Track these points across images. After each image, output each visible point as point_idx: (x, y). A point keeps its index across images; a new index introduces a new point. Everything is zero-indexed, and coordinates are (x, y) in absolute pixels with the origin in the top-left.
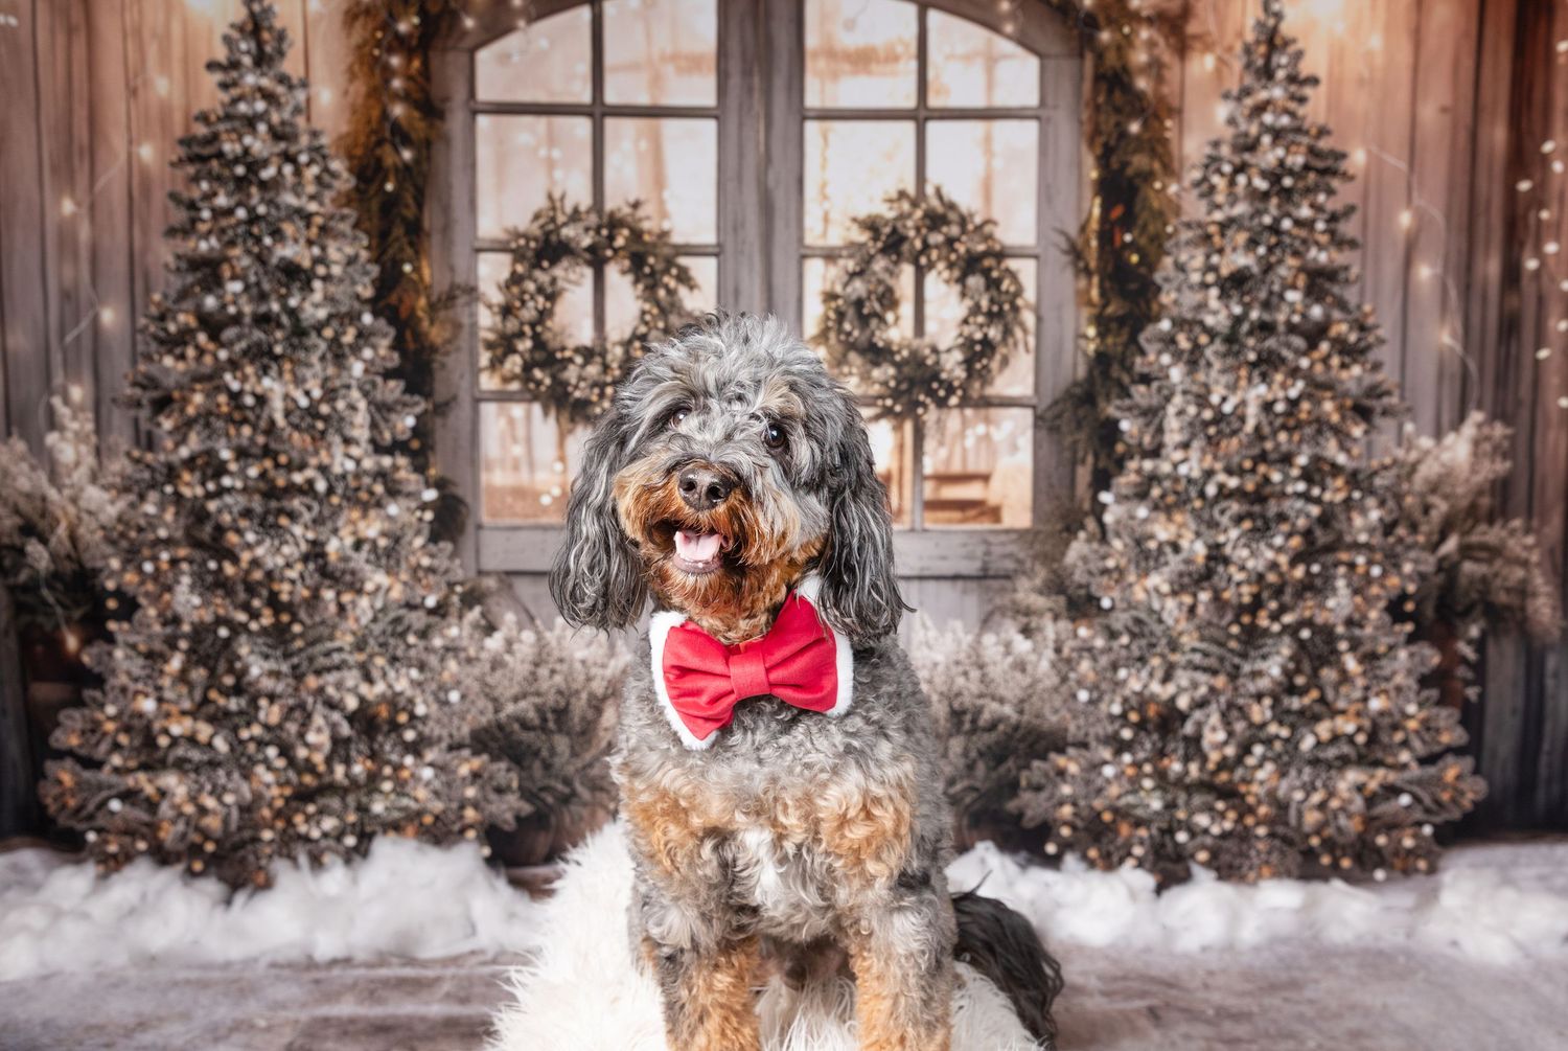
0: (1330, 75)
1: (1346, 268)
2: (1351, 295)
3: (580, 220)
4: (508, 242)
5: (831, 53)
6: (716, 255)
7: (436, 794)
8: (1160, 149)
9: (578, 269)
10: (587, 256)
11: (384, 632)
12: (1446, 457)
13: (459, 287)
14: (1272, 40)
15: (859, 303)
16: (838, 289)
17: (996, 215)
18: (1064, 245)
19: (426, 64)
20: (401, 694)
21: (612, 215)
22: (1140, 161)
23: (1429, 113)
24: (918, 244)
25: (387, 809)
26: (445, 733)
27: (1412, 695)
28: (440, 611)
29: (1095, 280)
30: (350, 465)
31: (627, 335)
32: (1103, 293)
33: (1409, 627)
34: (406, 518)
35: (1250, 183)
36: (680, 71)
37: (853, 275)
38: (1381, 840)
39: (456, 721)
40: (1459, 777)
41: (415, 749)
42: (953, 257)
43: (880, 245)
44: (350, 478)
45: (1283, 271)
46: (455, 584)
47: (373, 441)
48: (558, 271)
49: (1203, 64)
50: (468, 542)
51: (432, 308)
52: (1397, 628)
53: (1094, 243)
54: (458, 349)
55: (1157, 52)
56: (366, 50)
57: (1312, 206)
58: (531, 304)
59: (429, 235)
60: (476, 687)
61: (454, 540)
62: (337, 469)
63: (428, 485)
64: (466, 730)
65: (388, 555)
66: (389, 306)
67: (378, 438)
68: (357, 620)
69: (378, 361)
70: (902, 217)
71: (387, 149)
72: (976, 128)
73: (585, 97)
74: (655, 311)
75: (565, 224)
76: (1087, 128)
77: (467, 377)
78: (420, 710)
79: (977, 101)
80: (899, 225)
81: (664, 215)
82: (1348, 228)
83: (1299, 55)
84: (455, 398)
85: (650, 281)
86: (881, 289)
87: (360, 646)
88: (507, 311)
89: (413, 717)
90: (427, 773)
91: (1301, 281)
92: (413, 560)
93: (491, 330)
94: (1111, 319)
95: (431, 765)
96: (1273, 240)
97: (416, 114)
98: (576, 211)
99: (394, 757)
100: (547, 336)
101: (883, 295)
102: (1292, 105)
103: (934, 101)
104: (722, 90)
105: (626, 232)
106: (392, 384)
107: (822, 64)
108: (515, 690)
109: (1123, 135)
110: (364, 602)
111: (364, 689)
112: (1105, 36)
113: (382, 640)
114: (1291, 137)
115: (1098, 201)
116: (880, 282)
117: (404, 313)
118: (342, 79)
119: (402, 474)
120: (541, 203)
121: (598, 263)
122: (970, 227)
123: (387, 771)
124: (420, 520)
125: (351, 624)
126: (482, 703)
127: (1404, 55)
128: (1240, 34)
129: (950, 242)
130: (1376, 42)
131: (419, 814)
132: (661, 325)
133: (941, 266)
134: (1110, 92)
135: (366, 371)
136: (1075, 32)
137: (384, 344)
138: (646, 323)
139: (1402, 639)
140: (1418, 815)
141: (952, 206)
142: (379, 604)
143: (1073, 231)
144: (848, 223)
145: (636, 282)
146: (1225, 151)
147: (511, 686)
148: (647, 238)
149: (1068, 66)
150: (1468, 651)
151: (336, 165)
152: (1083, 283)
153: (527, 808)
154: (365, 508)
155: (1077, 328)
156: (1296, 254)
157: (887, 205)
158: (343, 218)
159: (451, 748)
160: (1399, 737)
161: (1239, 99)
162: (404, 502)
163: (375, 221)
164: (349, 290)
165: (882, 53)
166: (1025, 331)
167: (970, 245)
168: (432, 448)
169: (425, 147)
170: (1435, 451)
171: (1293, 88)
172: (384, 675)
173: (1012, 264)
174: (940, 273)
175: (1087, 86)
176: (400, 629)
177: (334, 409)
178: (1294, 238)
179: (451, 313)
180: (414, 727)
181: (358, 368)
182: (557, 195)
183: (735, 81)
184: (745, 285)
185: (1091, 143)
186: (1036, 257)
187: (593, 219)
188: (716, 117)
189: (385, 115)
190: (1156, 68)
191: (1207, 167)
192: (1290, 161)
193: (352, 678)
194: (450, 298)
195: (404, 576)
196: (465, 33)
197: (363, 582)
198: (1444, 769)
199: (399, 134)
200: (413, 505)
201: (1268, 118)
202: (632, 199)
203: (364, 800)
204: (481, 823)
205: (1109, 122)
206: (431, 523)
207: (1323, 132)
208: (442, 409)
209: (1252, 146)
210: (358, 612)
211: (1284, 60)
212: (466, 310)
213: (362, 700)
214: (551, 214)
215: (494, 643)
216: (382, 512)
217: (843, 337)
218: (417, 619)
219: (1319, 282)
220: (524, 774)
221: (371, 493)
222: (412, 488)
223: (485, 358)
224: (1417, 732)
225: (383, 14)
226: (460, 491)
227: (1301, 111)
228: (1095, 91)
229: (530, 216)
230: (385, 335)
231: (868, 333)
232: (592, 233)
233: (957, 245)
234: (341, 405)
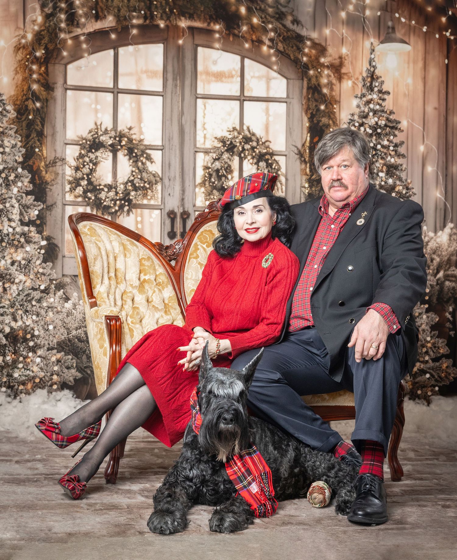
0: (394, 91)
1: (401, 165)
2: (403, 175)
3: (108, 133)
4: (79, 141)
5: (207, 73)
6: (162, 150)
7: (41, 369)
8: (332, 116)
9: (106, 153)
10: (110, 148)
11: (23, 299)
12: (438, 240)
13: (58, 158)
14: (373, 76)
15: (217, 171)
16: (209, 165)
17: (270, 140)
18: (296, 151)
19: (47, 69)
20: (28, 326)
21: (120, 132)
22: (325, 120)
23: (430, 109)
24: (240, 149)
25: (20, 375)
26: (46, 343)
27: (428, 333)
28: (46, 291)
29: (308, 165)
30: (11, 230)
31: (125, 181)
32: (311, 171)
33: (427, 306)
34: (33, 252)
35: (365, 130)
36: (148, 77)
37: (215, 160)
38: (419, 392)
39: (51, 338)
40: (447, 367)
41: (33, 350)
42: (254, 154)
43: (226, 148)
44: (10, 235)
45: (377, 165)
46: (53, 280)
47: (21, 220)
48: (98, 154)
49: (347, 84)
50: (59, 262)
51: (47, 166)
52: (422, 306)
53: (307, 151)
54: (57, 183)
55: (331, 79)
56: (23, 62)
57: (388, 140)
58: (87, 166)
59: (46, 137)
60: (60, 323)
61: (53, 262)
62: (5, 232)
63: (43, 239)
64: (55, 341)
65: (25, 268)
66: (28, 165)
67: (23, 219)
68: (11, 294)
69: (23, 187)
70: (234, 138)
71: (30, 102)
72: (263, 105)
73: (111, 85)
74: (137, 171)
75: (102, 135)
76: (305, 107)
77: (60, 194)
78: (36, 333)
79: (263, 95)
80: (233, 141)
81: (141, 133)
82: (402, 150)
83: (382, 83)
84: (55, 203)
85: (135, 159)
86: (226, 166)
87: (12, 306)
88: (77, 169)
89: (33, 336)
90: (38, 360)
91: (385, 169)
92: (36, 270)
93: (70, 176)
94: (314, 180)
95: (39, 357)
96: (374, 153)
97: (42, 89)
98: (106, 130)
99: (24, 353)
100: (93, 179)
101: (227, 168)
102: (380, 102)
103: (246, 94)
104: (165, 85)
105: (126, 139)
106: (29, 197)
107: (204, 77)
108: (76, 325)
109: (318, 110)
110: (14, 287)
111: (13, 324)
112: (311, 72)
113: (22, 303)
114: (380, 113)
115: (309, 135)
116: (226, 163)
117: (35, 168)
118: (12, 73)
119: (32, 234)
120: (93, 126)
121: (114, 152)
122: (261, 143)
123: (21, 359)
124: (39, 253)
125: (9, 297)
126: (62, 330)
127: (420, 87)
128: (361, 73)
129: (253, 148)
130: (410, 81)
131: (34, 378)
132: (139, 177)
133: (249, 157)
134: (313, 94)
135: (19, 191)
136: (300, 70)
137: (26, 181)
138: (134, 176)
139: (424, 311)
140: (433, 382)
141: (254, 135)
142: (20, 288)
143: (300, 146)
144: (214, 139)
145: (130, 159)
146: (356, 117)
147: (75, 324)
148: (134, 142)
149: (297, 83)
150: (449, 316)
151: (9, 108)
152: (303, 166)
153: (79, 375)
154: (17, 247)
155: (301, 184)
156: (382, 158)
157: (229, 133)
158: (11, 129)
159: (48, 349)
160: (424, 350)
161: (361, 98)
162: (33, 246)
163: (24, 131)
164: (12, 158)
165: (227, 74)
166: (281, 184)
167: (260, 150)
168: (45, 224)
169: (46, 102)
170: (435, 237)
171: (380, 95)
172: (22, 318)
173: (276, 158)
174: (249, 160)
175: (305, 91)
176: (29, 298)
177: (5, 207)
178: (382, 152)
179: (54, 168)
180: (34, 341)
181: (15, 190)
182: (98, 124)
183: (170, 82)
184: (173, 163)
185: (306, 114)
186: (286, 156)
187: (113, 134)
188: (162, 96)
189: (29, 88)
190: (330, 85)
191: (349, 123)
192: (379, 123)
193: (8, 319)
194: (54, 163)
195: (32, 277)
196: (63, 58)
197: (15, 279)
198: (442, 364)
199: (36, 97)
200: (37, 247)
201: (371, 106)
202: (129, 127)
203: (11, 372)
204: (60, 382)
205: (313, 105)
206: (43, 254)
207: (391, 113)
208: (50, 208)
209: (366, 117)
210: (12, 291)
211: (377, 84)
212: (61, 167)
213: (12, 328)
214: (96, 131)
215: (68, 305)
216: (23, 250)
217: (211, 184)
218: (37, 295)
219: (391, 169)
220: (78, 361)
221: (19, 242)
222: (36, 240)
223: (68, 187)
224: (431, 348)
225: (30, 49)
226: (55, 242)
227: (383, 104)
228: (308, 93)
229: (88, 131)
230: (27, 177)
231: (221, 182)
232: (112, 139)
233: (255, 150)
234: (8, 205)
